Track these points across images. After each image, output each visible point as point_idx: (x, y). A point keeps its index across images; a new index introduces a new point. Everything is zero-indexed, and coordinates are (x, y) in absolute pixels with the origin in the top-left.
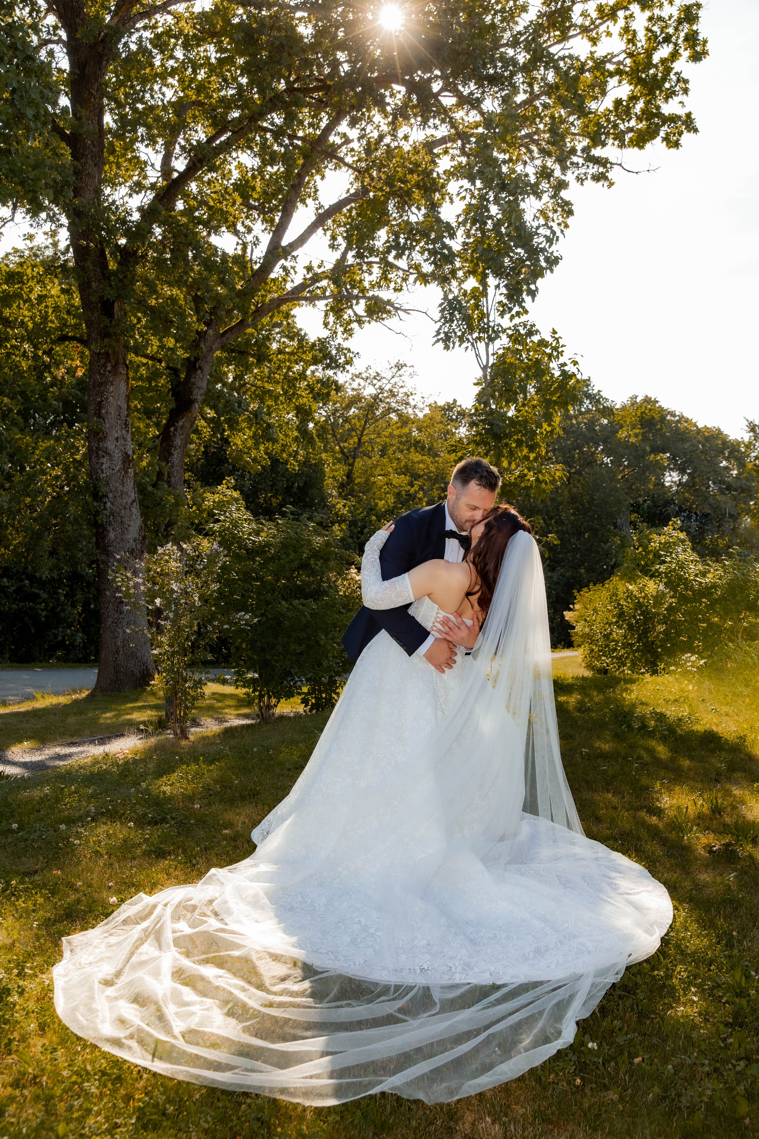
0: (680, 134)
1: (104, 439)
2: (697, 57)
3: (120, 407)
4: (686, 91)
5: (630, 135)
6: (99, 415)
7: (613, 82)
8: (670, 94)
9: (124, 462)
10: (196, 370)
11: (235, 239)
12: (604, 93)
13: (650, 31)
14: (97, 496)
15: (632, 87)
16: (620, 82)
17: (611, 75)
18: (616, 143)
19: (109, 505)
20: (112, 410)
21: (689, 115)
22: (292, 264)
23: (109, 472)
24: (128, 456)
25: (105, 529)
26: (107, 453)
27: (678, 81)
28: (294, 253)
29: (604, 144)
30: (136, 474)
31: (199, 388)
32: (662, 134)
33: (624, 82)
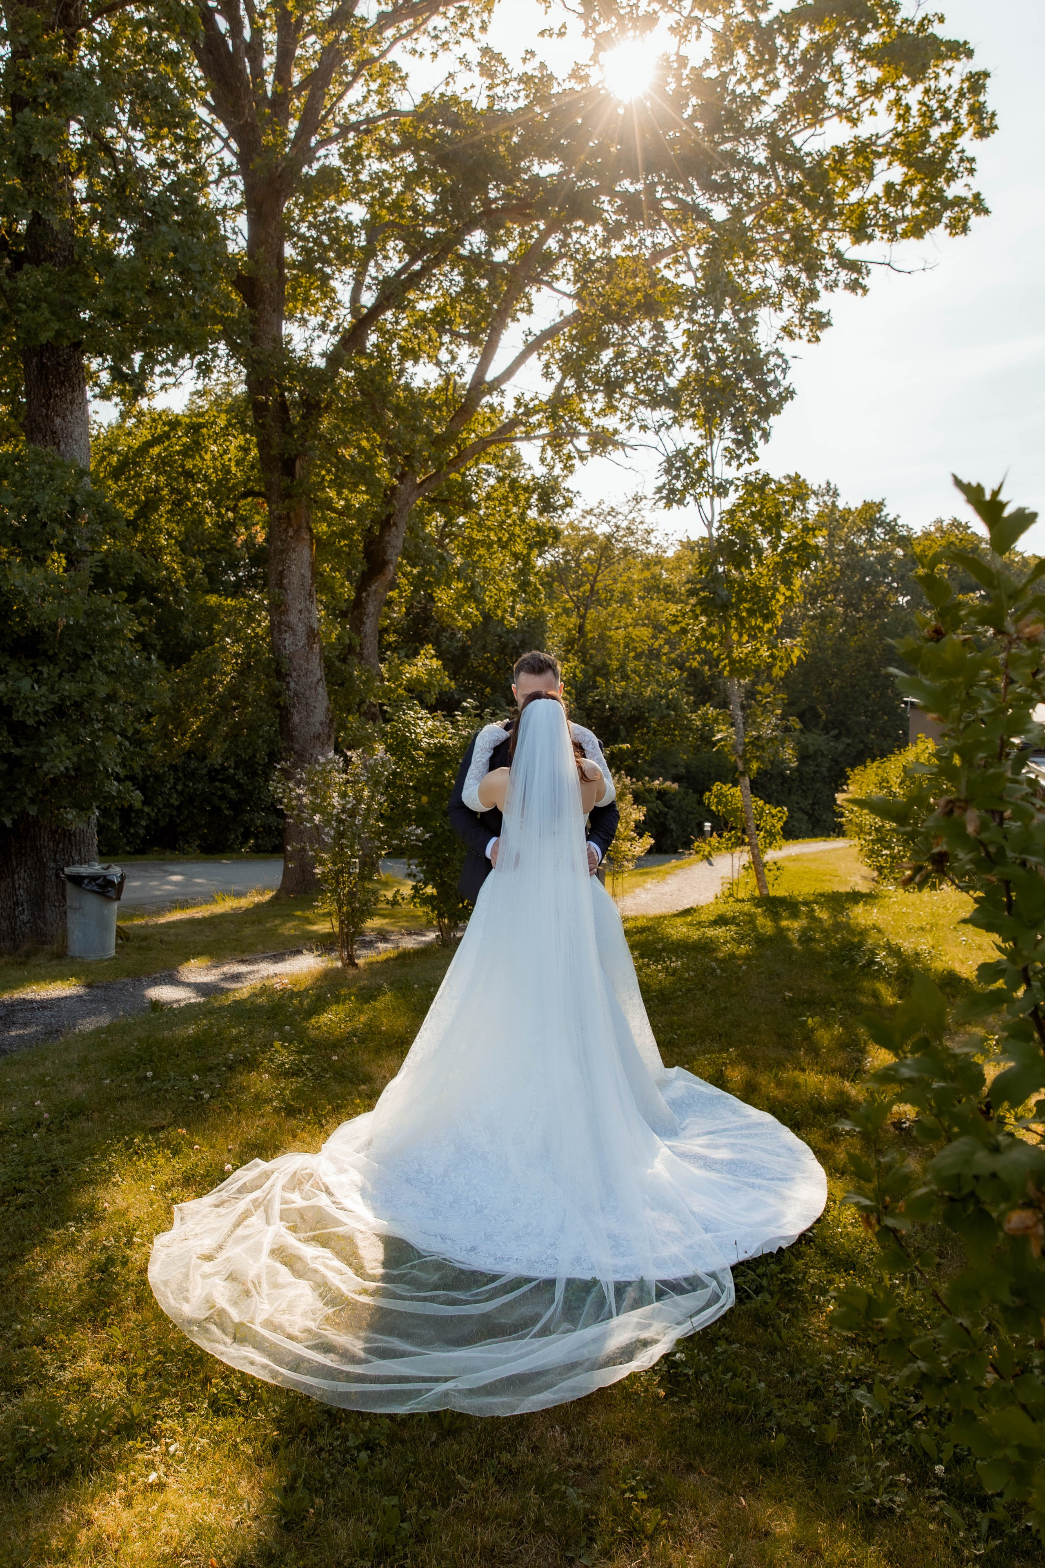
0: (967, 219)
1: (286, 612)
2: (983, 133)
3: (303, 576)
4: (971, 171)
5: (904, 225)
6: (281, 586)
7: (881, 164)
8: (952, 176)
9: (308, 637)
10: (390, 527)
11: (437, 371)
12: (871, 177)
13: (924, 104)
14: (281, 675)
15: (905, 169)
16: (890, 164)
17: (880, 156)
18: (886, 236)
19: (292, 685)
20: (295, 580)
21: (977, 196)
22: (499, 399)
23: (292, 648)
24: (313, 629)
25: (289, 712)
26: (289, 627)
27: (962, 160)
28: (503, 387)
29: (871, 238)
30: (322, 649)
31: (394, 547)
32: (945, 220)
33: (896, 163)
